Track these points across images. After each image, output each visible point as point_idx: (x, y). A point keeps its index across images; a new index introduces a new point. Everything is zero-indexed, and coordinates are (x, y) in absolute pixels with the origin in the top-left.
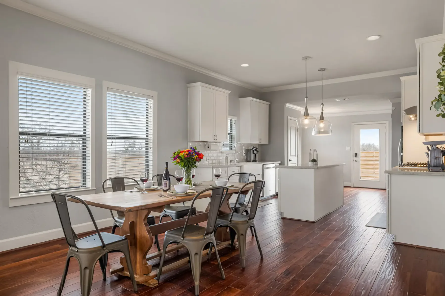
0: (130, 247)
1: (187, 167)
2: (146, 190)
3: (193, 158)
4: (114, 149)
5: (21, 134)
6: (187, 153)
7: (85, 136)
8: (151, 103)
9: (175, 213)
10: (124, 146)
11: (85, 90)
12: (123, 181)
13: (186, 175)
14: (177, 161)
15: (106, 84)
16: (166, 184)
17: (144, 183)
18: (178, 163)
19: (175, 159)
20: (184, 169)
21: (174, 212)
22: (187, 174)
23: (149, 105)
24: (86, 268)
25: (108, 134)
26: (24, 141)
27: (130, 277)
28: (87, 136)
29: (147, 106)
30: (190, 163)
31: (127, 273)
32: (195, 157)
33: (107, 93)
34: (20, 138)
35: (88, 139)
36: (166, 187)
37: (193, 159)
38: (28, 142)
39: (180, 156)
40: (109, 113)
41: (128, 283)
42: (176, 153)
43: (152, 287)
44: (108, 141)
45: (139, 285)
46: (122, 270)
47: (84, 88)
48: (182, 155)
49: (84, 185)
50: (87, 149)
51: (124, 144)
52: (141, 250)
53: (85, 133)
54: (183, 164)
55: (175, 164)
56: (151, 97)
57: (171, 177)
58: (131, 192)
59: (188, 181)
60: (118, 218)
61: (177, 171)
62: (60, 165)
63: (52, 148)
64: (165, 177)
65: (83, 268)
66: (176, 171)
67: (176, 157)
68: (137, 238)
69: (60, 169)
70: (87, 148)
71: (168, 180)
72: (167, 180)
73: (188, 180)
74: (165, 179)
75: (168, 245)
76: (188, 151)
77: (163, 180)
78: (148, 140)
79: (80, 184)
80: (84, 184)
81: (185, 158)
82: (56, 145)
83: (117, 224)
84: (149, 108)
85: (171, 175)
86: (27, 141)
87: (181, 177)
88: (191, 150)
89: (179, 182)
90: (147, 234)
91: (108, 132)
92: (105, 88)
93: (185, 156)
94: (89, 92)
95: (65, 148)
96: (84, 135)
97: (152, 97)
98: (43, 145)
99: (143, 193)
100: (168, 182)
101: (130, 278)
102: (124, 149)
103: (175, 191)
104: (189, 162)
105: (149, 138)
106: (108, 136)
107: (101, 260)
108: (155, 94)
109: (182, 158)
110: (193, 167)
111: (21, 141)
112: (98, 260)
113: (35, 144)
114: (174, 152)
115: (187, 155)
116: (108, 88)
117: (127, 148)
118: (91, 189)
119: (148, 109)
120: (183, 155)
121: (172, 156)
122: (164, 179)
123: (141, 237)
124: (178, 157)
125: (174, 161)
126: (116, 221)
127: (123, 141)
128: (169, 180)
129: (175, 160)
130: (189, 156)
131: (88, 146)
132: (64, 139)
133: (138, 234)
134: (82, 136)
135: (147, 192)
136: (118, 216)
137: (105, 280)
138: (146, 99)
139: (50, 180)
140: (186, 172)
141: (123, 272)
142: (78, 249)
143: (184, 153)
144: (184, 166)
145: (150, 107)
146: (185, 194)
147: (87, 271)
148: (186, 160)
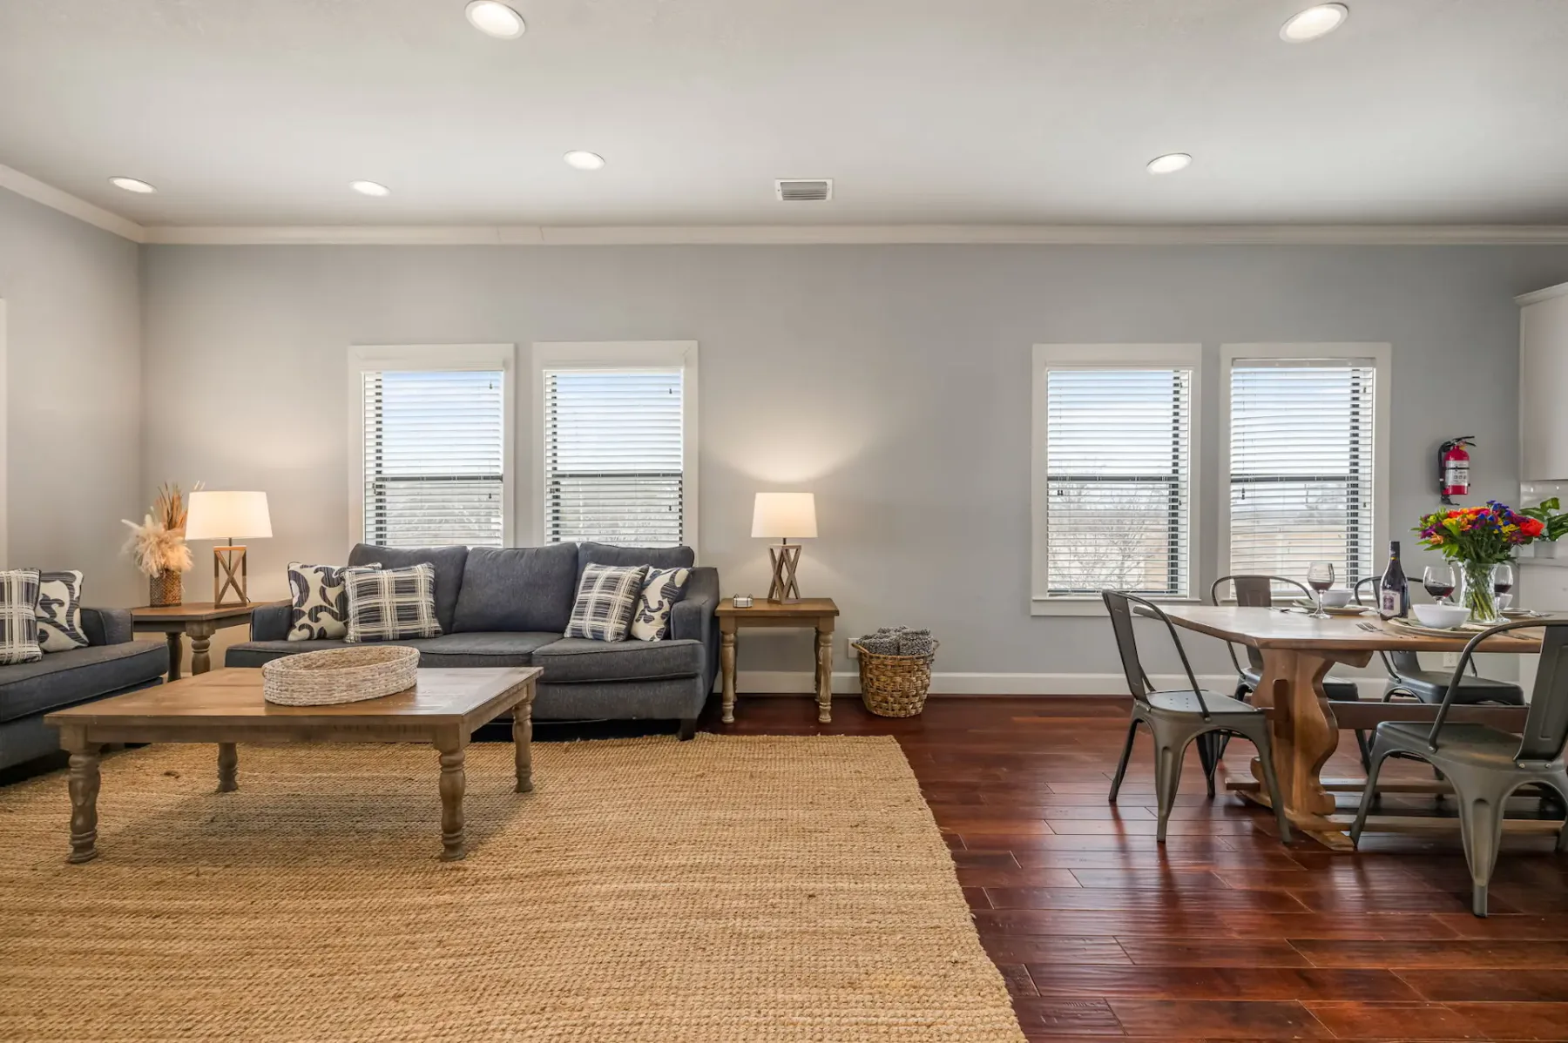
0: (1274, 739)
1: (1472, 559)
2: (1324, 610)
3: (1496, 532)
4: (1250, 508)
5: (1051, 479)
6: (1472, 517)
7: (1177, 479)
8: (1369, 378)
9: (1433, 690)
10: (1304, 500)
11: (1177, 375)
12: (1268, 585)
13: (1468, 581)
14: (1433, 539)
15: (1228, 350)
16: (1392, 600)
17: (1319, 593)
18: (1438, 545)
19: (1426, 534)
20: (1460, 564)
21: (1430, 686)
22: (1472, 581)
23: (1362, 384)
24: (1165, 748)
25: (1232, 472)
26: (1055, 493)
27: (1271, 806)
28: (1182, 478)
29: (1356, 388)
30: (1484, 548)
31: (1267, 800)
32: (1505, 530)
33: (1233, 371)
34: (1050, 486)
35: (1183, 485)
36: (1391, 608)
37: (1496, 535)
38: (1062, 494)
39: (1445, 528)
40: (1235, 419)
41: (1267, 819)
42: (1431, 518)
43: (1333, 848)
44: (1234, 487)
45: (1295, 830)
46: (1254, 788)
47: (1176, 369)
48: (1452, 524)
49: (1172, 588)
50: (1180, 507)
51: (1304, 493)
52: (1306, 751)
53: (1175, 472)
54: (1456, 549)
55: (1428, 549)
56: (1369, 360)
57: (1409, 585)
58: (1283, 611)
59: (1477, 601)
60: (1252, 671)
61: (1429, 570)
62: (1124, 542)
63: (1108, 506)
64: (1388, 583)
65: (1161, 746)
66: (1427, 568)
67: (1430, 528)
68: (1293, 722)
69: (1126, 556)
70: (1180, 504)
71: (1398, 590)
72: (1394, 590)
73: (1477, 597)
74: (1390, 588)
75: (1387, 755)
76: (1477, 512)
77: (1381, 589)
78: (1355, 482)
79: (1165, 587)
80: (1174, 587)
81: (1463, 533)
82: (1116, 500)
83: (1245, 683)
84: (1362, 391)
85: (1410, 579)
86: (1060, 494)
87: (1447, 585)
88: (1489, 510)
89: (1439, 599)
90: (1320, 717)
91: (1233, 466)
92: (1225, 361)
93: (1462, 527)
94: (1186, 377)
95: (1135, 505)
96: (1176, 475)
97: (1371, 361)
98: (1088, 499)
99: (1317, 618)
100: (1397, 597)
101: (1272, 811)
102: (1304, 507)
103: (1418, 620)
104: (1478, 544)
105: (1361, 477)
106: (1232, 475)
107: (1200, 739)
108: (1384, 351)
109: (1450, 531)
110: (1500, 561)
111: (1050, 492)
112: (1192, 740)
113: (1073, 498)
114: (1423, 516)
115: (1469, 522)
116: (1234, 359)
117: (1314, 506)
118: (1188, 599)
119: (1356, 395)
120: (1454, 523)
121: (1419, 526)
122: (1384, 588)
123: (1306, 720)
124: (1440, 528)
125: (1423, 540)
126: (1244, 677)
127: (1301, 485)
128: (1403, 592)
129: (1427, 538)
130: (1477, 525)
131: (1183, 500)
132: (1134, 486)
133: (1297, 712)
134: (1169, 479)
135: (1328, 616)
136: (1250, 667)
137: (1212, 795)
138: (1349, 369)
139: (1102, 578)
140: (1467, 573)
141: (1258, 794)
142: (1152, 707)
143: (1458, 518)
144: (1462, 555)
145: (1365, 389)
146: (1449, 631)
147: (1170, 756)
148: (1466, 539)
